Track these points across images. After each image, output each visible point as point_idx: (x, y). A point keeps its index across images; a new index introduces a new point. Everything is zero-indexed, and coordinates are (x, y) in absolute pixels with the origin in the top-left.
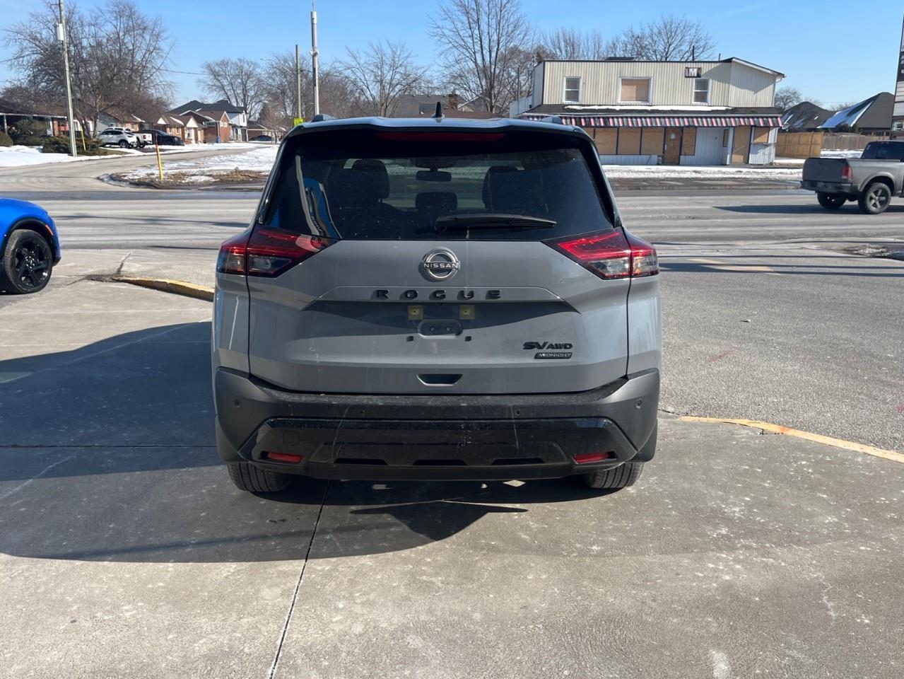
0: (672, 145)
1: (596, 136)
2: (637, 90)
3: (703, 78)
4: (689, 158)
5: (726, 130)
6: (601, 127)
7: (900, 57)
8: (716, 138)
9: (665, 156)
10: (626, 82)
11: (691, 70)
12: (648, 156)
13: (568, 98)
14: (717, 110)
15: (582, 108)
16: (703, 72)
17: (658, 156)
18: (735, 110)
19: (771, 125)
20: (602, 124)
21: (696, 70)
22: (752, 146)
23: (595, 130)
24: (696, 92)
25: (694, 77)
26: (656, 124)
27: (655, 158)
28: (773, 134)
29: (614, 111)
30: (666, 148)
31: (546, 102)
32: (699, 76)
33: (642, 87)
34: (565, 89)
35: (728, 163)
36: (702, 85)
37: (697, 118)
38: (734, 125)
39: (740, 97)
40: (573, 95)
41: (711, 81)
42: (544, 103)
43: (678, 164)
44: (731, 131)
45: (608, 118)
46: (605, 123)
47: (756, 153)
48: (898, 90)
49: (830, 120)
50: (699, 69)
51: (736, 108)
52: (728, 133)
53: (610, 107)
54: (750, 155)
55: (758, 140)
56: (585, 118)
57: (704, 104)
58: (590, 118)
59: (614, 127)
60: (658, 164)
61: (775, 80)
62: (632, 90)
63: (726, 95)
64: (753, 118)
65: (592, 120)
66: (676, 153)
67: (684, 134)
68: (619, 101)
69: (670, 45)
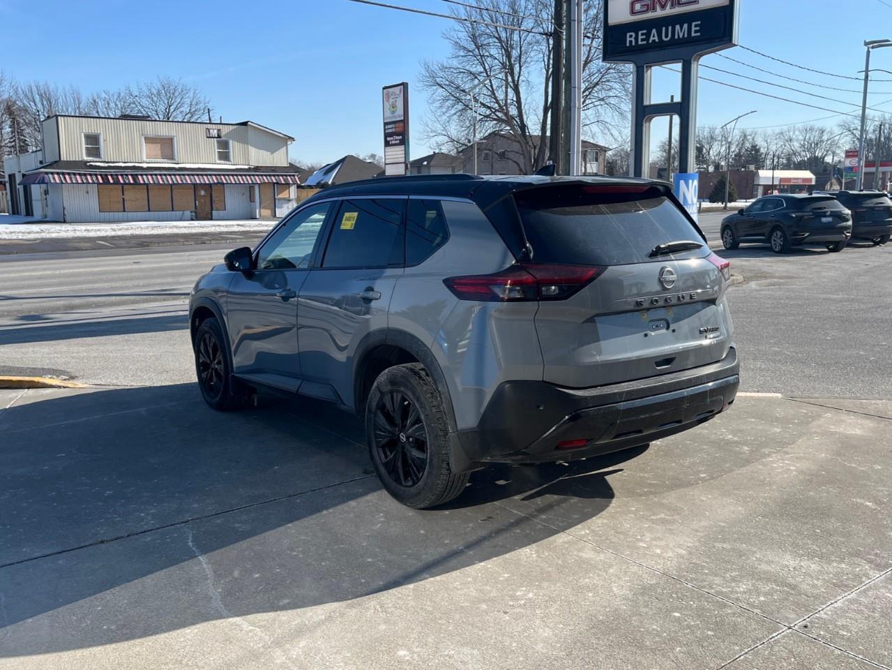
0: (202, 201)
1: (125, 193)
2: (161, 149)
3: (223, 138)
4: (222, 213)
5: (251, 187)
6: (130, 184)
7: (384, 127)
8: (243, 194)
9: (198, 211)
10: (149, 140)
11: (211, 131)
12: (181, 212)
13: (89, 154)
14: (241, 169)
15: (106, 165)
16: (223, 134)
17: (191, 212)
18: (257, 169)
19: (291, 182)
20: (132, 182)
21: (216, 131)
22: (277, 201)
23: (123, 187)
24: (218, 152)
25: (215, 137)
26: (186, 181)
27: (188, 213)
28: (293, 190)
29: (142, 168)
30: (197, 204)
31: (64, 158)
32: (219, 136)
33: (167, 146)
34: (84, 146)
35: (258, 217)
36: (224, 145)
37: (224, 175)
38: (259, 182)
39: (259, 157)
40: (94, 151)
41: (231, 142)
42: (62, 159)
43: (211, 219)
44: (257, 188)
45: (137, 175)
46: (134, 180)
47: (282, 207)
48: (386, 154)
49: (310, 178)
50: (219, 130)
51: (258, 167)
52: (254, 190)
53: (137, 165)
54: (277, 209)
55: (280, 196)
56: (111, 175)
57: (228, 163)
58: (117, 175)
59: (145, 184)
60: (192, 220)
61: (287, 142)
62: (156, 148)
63: (246, 155)
64: (274, 176)
65: (120, 177)
66: (208, 208)
67: (213, 191)
68: (145, 159)
69: (170, 106)
